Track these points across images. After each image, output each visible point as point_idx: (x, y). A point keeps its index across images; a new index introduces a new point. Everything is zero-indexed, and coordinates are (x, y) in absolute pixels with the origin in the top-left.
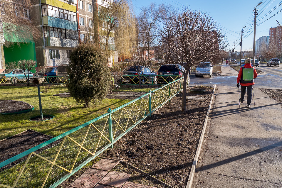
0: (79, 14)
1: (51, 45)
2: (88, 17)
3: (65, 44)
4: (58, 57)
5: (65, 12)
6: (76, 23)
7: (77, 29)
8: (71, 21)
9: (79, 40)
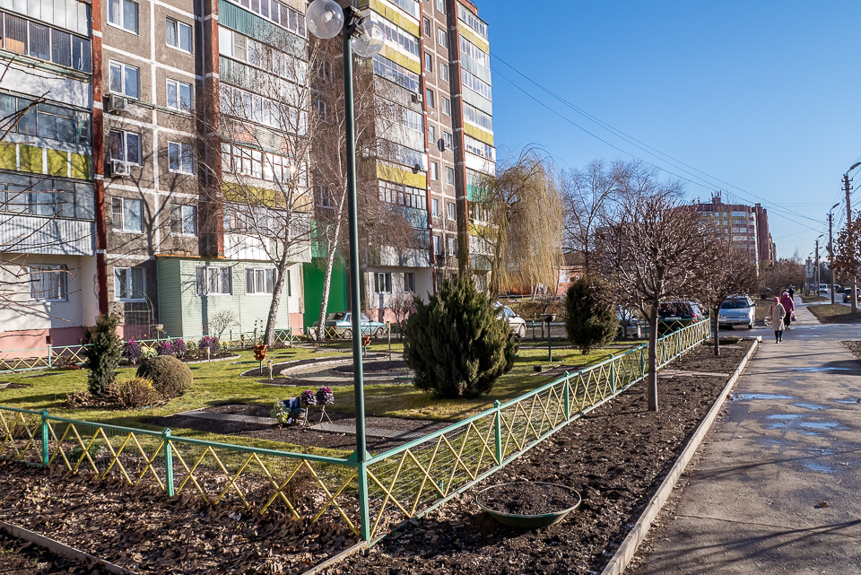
0: (432, 192)
1: (382, 263)
2: (446, 196)
3: (406, 260)
4: (389, 289)
6: (426, 212)
7: (426, 225)
8: (417, 208)
9: (431, 249)
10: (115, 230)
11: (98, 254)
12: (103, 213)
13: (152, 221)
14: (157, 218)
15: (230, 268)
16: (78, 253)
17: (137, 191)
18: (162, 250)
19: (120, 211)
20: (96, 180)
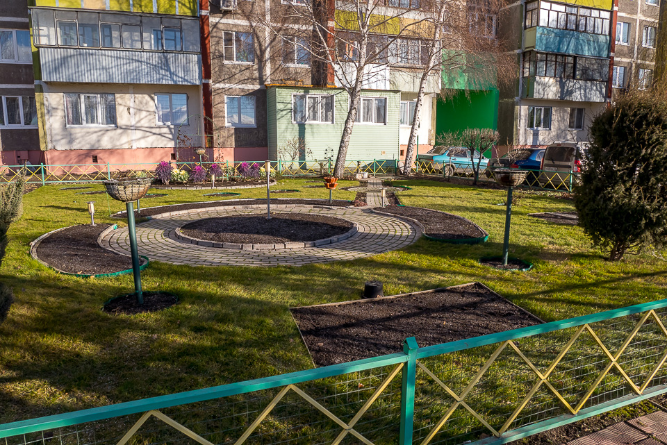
0: (619, 14)
1: (536, 96)
2: (643, 18)
3: (570, 93)
4: (547, 124)
5: (582, 11)
6: (608, 38)
7: (605, 52)
8: (594, 33)
9: (609, 81)
10: (226, 62)
11: (204, 84)
12: (208, 46)
13: (263, 52)
14: (268, 49)
15: (332, 96)
16: (186, 83)
17: (248, 24)
18: (272, 80)
19: (232, 44)
20: (201, 16)
